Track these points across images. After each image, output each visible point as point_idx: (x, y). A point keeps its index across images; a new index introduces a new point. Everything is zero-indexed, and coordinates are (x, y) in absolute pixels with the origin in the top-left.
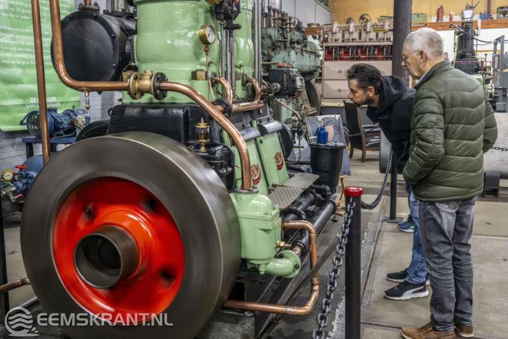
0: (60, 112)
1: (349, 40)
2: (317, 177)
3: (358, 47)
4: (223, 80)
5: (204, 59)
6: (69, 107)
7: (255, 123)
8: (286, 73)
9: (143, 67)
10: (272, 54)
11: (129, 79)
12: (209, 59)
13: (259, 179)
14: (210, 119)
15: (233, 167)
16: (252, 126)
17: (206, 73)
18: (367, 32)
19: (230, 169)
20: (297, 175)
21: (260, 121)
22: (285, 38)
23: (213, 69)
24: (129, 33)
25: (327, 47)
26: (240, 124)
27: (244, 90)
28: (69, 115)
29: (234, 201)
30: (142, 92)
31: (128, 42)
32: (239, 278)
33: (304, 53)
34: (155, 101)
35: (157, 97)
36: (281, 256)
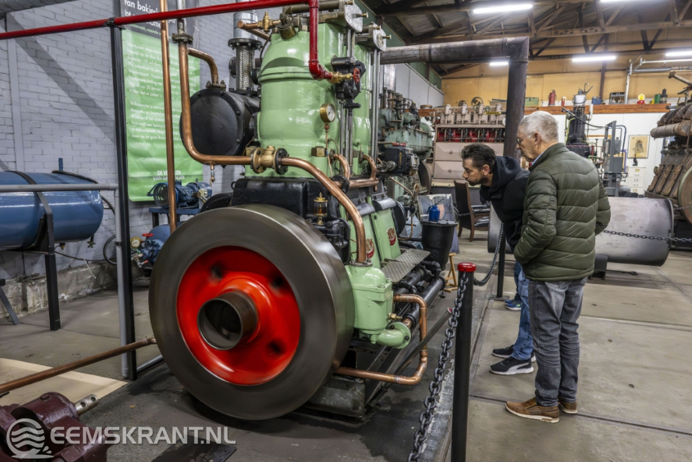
0: (184, 184)
1: (461, 122)
2: (428, 253)
3: (469, 129)
4: (341, 157)
5: (323, 137)
6: (193, 180)
7: (370, 200)
8: (402, 151)
9: (265, 143)
10: (386, 134)
11: (252, 154)
12: (329, 137)
13: (372, 253)
14: (328, 194)
15: (348, 241)
16: (367, 202)
17: (326, 149)
18: (479, 115)
19: (345, 243)
20: (409, 251)
21: (375, 198)
22: (399, 119)
23: (332, 146)
24: (253, 110)
25: (439, 129)
26: (356, 200)
27: (360, 167)
28: (192, 188)
29: (349, 273)
30: (264, 166)
31: (252, 118)
32: (351, 347)
33: (417, 134)
34: (276, 175)
35: (278, 171)
36: (392, 328)
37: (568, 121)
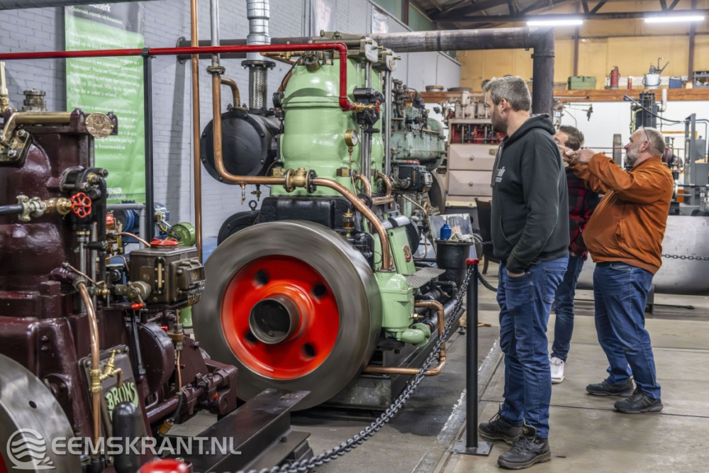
1: (484, 115)
2: (443, 271)
4: (362, 176)
5: (347, 158)
7: (386, 216)
8: (415, 170)
9: (292, 164)
11: (285, 175)
12: (351, 159)
14: (354, 209)
15: (373, 251)
16: (383, 218)
17: (350, 170)
19: (371, 253)
20: (424, 269)
21: (391, 215)
22: (399, 116)
23: (354, 167)
24: (275, 132)
25: (454, 125)
27: (375, 185)
29: (377, 279)
30: (294, 186)
32: (378, 347)
33: (424, 135)
34: (307, 194)
35: (308, 190)
36: (414, 328)
37: (634, 112)
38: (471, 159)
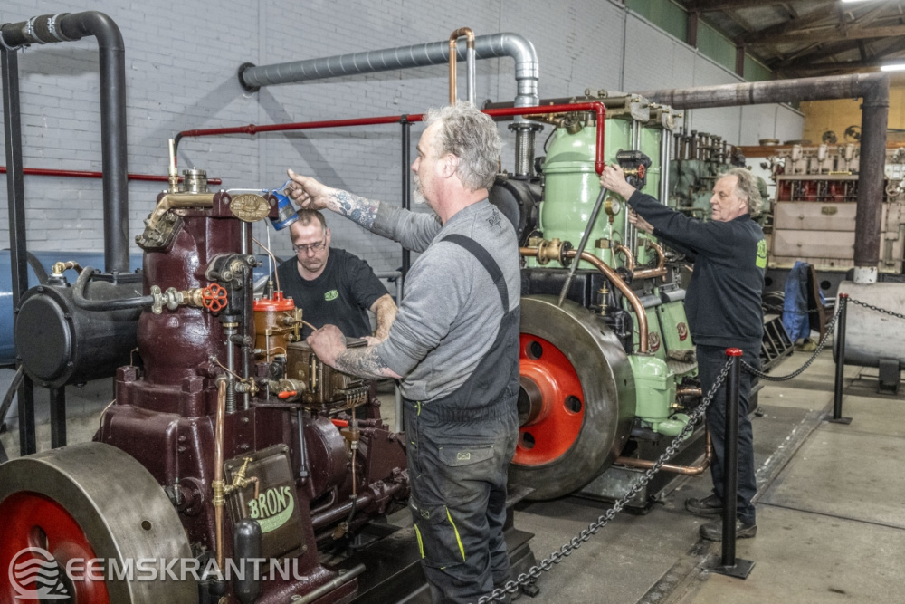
1: (818, 171)
3: (831, 182)
4: (625, 248)
5: (608, 229)
7: (657, 291)
11: (537, 246)
12: (613, 229)
13: (658, 346)
15: (631, 331)
16: (653, 293)
17: (610, 241)
18: (846, 161)
19: (628, 333)
21: (663, 289)
24: (536, 199)
25: (782, 182)
26: (640, 292)
27: (647, 255)
29: (631, 362)
30: (549, 259)
31: (534, 208)
34: (561, 267)
35: (562, 263)
36: (675, 419)
38: (801, 218)
